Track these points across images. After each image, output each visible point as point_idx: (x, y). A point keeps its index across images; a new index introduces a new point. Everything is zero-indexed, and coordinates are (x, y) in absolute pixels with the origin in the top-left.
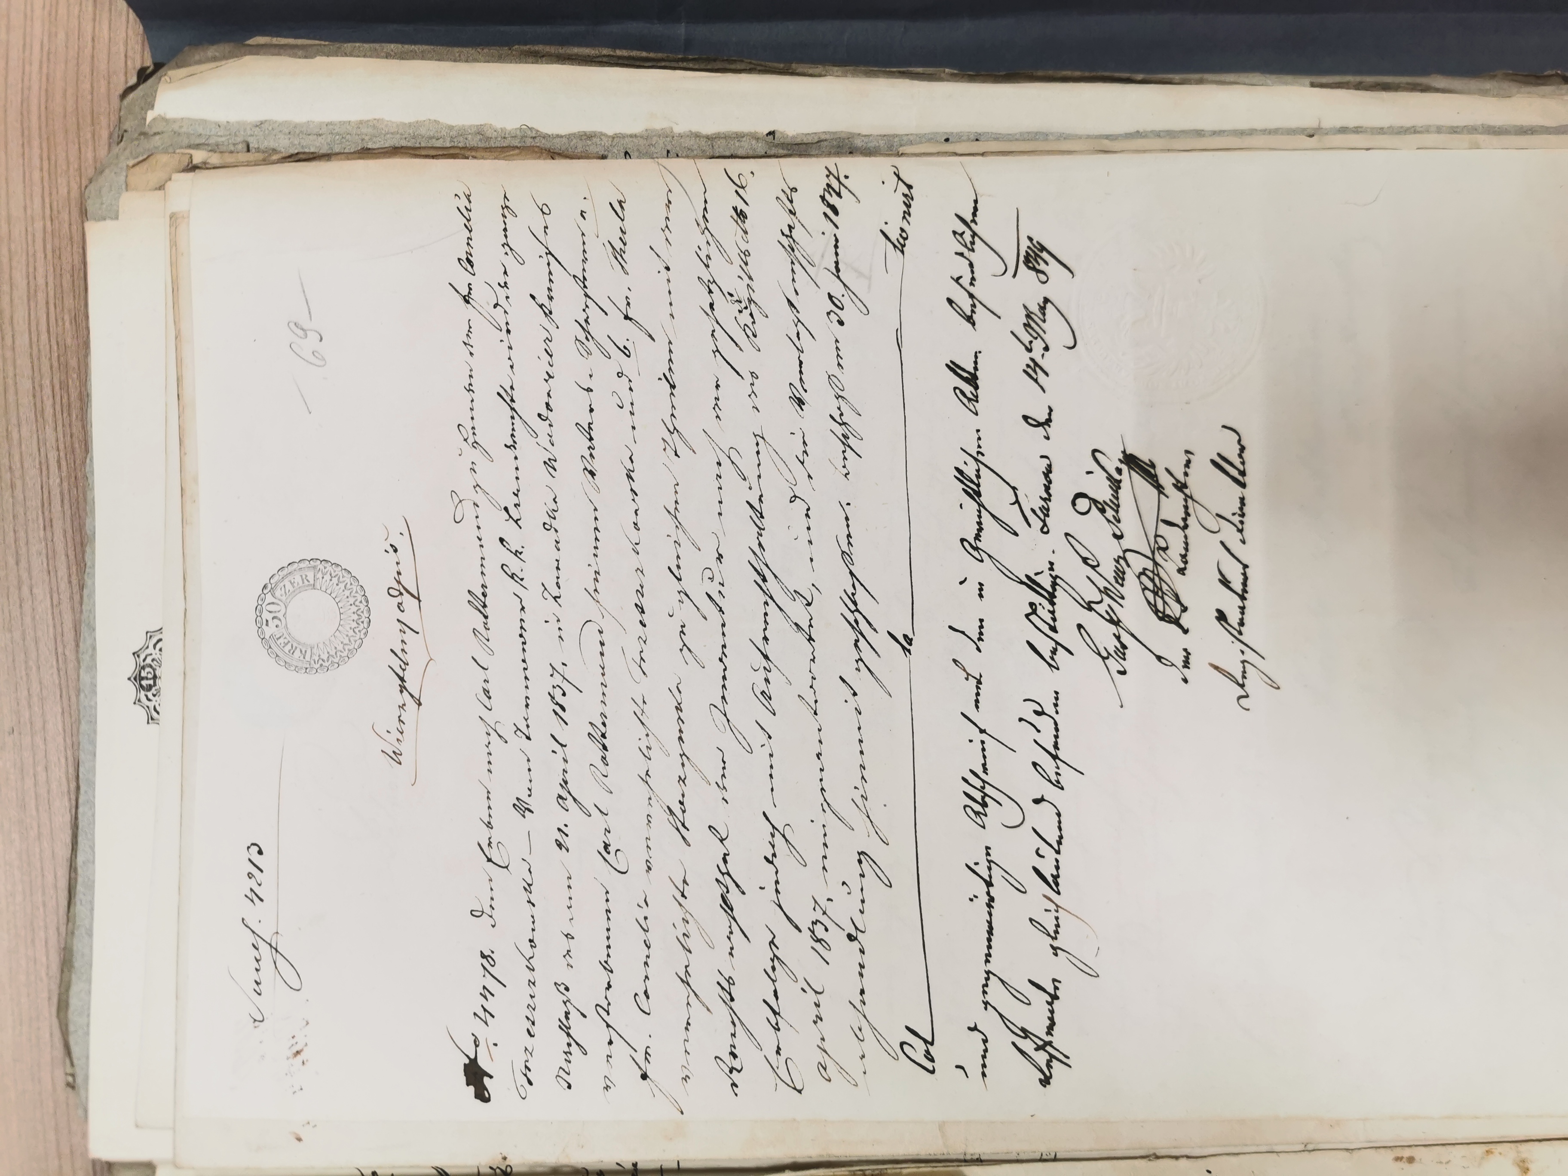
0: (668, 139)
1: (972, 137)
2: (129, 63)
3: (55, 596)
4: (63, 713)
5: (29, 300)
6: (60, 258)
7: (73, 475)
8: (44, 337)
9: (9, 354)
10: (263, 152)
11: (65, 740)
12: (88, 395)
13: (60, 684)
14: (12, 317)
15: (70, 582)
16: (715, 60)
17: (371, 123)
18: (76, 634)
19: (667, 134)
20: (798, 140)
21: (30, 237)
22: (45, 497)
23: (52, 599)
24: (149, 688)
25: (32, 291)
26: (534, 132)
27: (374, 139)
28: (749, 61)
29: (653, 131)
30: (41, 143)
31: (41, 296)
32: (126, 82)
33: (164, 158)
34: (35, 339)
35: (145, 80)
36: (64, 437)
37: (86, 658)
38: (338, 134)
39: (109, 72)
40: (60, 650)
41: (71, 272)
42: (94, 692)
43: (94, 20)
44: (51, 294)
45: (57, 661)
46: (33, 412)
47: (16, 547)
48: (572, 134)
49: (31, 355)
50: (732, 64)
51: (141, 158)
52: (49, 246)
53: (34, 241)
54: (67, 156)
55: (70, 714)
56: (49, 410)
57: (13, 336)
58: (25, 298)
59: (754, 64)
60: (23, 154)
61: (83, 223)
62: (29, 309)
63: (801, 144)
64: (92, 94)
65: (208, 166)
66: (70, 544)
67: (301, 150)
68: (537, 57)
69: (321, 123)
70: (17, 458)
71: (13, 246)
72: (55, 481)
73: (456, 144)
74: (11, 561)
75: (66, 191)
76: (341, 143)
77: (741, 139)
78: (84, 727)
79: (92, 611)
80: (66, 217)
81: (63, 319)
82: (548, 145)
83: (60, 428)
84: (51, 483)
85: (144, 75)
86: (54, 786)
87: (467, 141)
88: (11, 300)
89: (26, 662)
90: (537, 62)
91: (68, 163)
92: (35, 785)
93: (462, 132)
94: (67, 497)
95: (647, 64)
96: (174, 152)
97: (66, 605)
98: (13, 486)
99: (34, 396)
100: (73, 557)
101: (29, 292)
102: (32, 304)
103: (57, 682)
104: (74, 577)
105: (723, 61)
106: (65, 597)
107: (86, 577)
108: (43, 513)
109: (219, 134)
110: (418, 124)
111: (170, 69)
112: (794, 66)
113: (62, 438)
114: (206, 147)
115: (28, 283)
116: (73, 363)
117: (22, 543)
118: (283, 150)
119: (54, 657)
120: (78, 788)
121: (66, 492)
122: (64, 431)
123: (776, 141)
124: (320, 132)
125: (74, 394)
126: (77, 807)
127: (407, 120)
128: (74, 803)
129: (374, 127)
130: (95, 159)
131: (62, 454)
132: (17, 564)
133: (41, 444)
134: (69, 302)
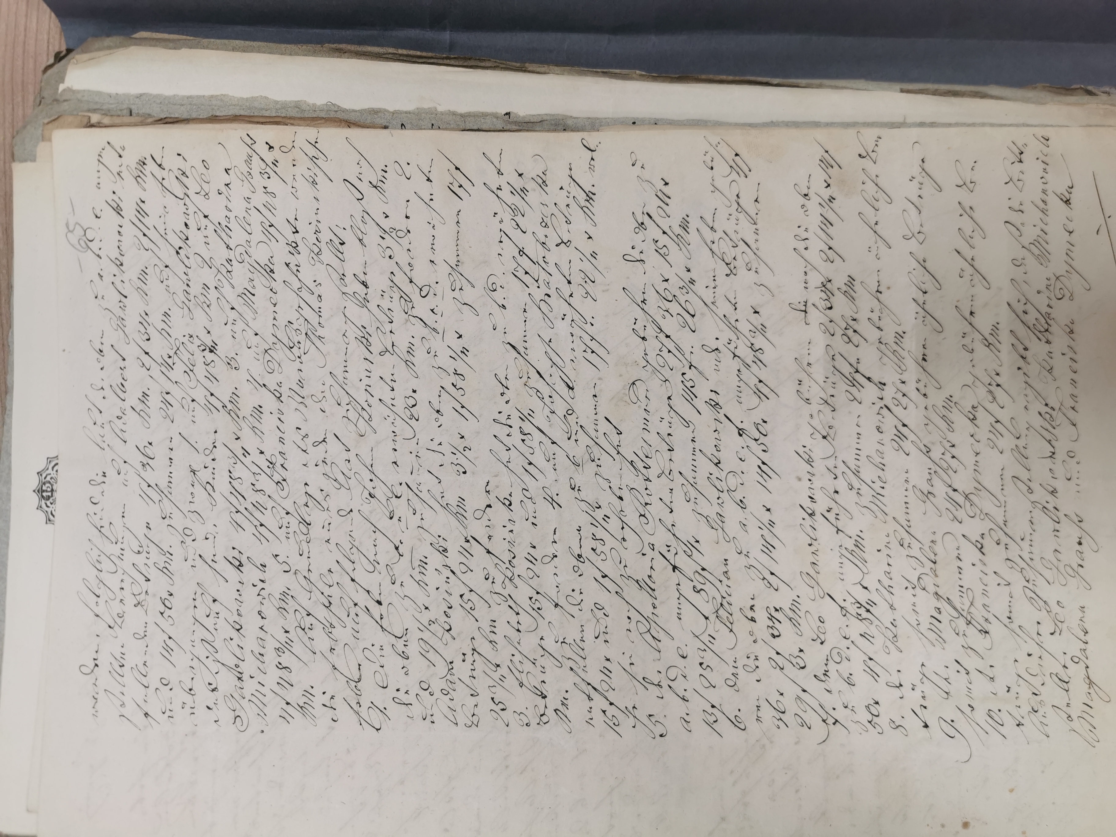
0: (433, 116)
1: (652, 121)
2: (50, 47)
10: (142, 117)
12: (12, 286)
16: (470, 59)
17: (219, 98)
19: (432, 112)
20: (527, 120)
24: (48, 498)
26: (336, 107)
27: (221, 109)
28: (495, 60)
29: (423, 109)
32: (47, 61)
33: (70, 119)
35: (59, 61)
37: (3, 475)
38: (196, 105)
39: (36, 53)
42: (9, 500)
43: (26, 16)
48: (363, 110)
50: (483, 62)
51: (53, 118)
59: (498, 63)
61: (11, 163)
63: (529, 122)
64: (23, 68)
65: (101, 125)
67: (169, 116)
68: (341, 53)
69: (183, 97)
73: (279, 115)
76: (197, 111)
77: (485, 118)
79: (9, 442)
82: (346, 117)
85: (59, 58)
87: (288, 113)
90: (340, 57)
91: (4, 118)
93: (285, 105)
95: (420, 61)
96: (77, 115)
105: (476, 60)
107: (6, 417)
109: (111, 102)
110: (253, 99)
111: (78, 53)
112: (527, 65)
114: (101, 111)
118: (155, 115)
123: (511, 120)
124: (183, 103)
127: (245, 97)
129: (222, 100)
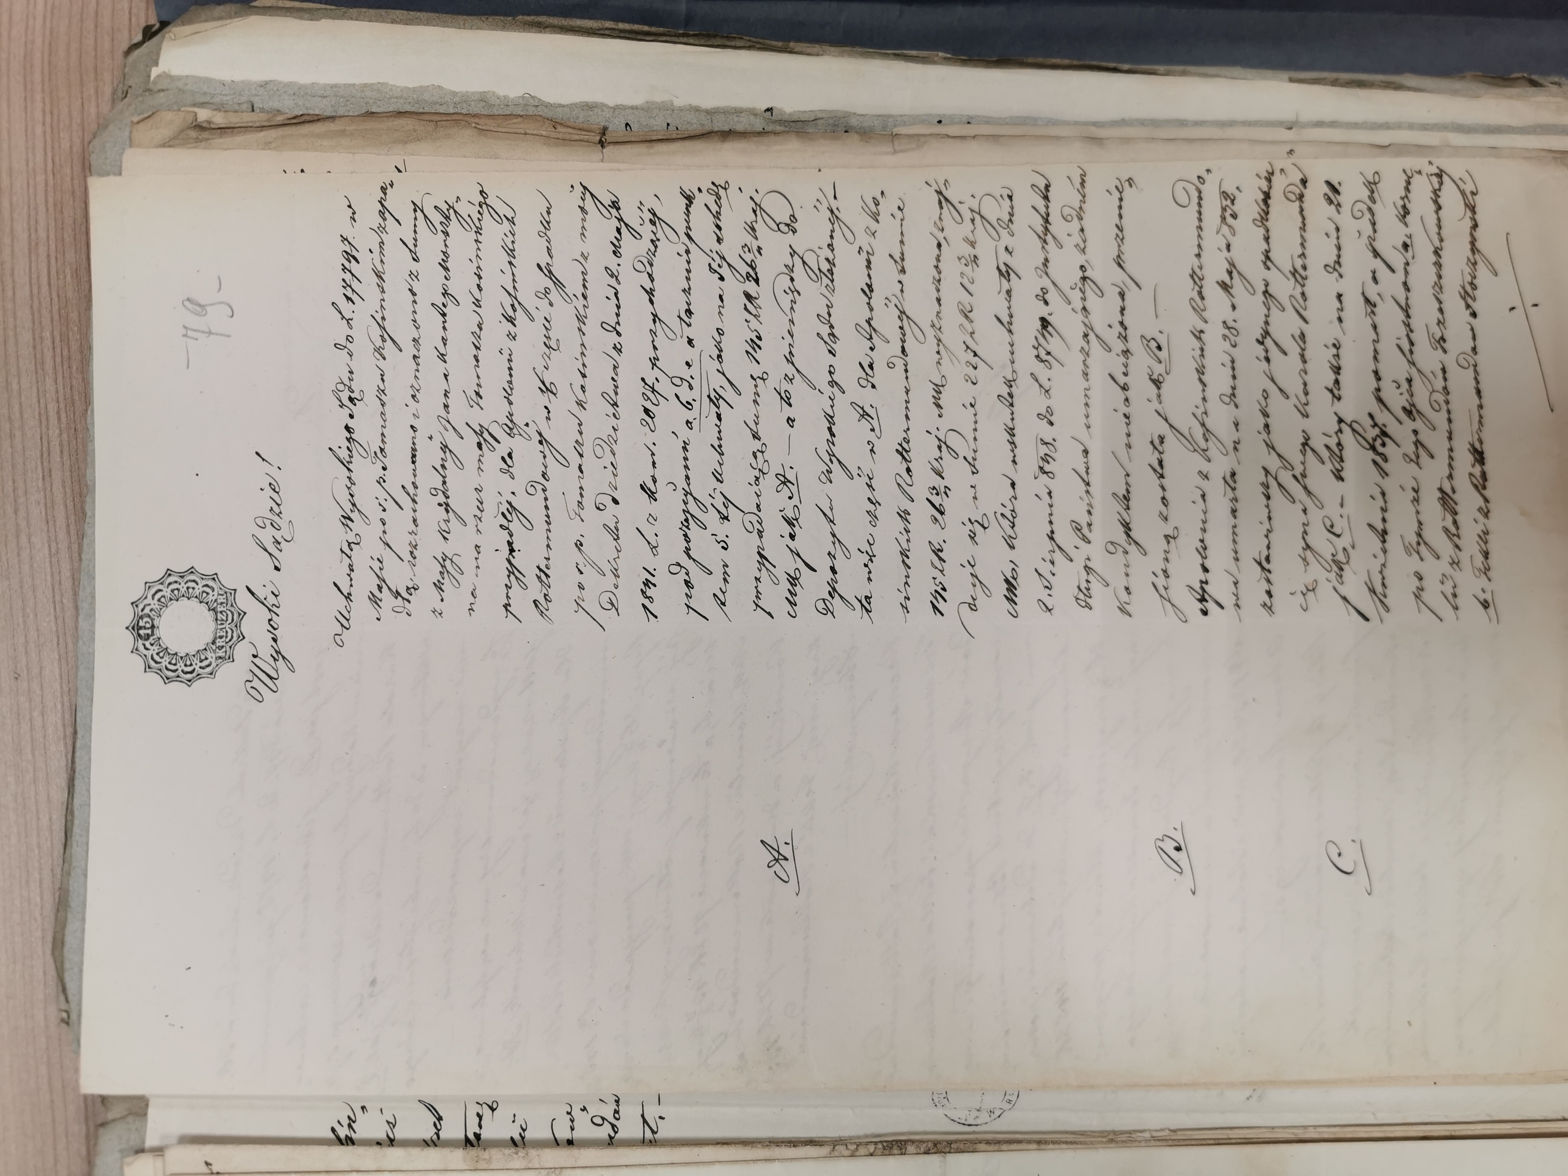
0: (668, 112)
1: (965, 120)
2: (133, 20)
3: (53, 545)
4: (60, 660)
5: (30, 253)
6: (62, 212)
7: (73, 426)
8: (45, 289)
9: (9, 306)
10: (268, 112)
11: (61, 687)
12: (90, 348)
13: (57, 631)
14: (13, 270)
15: (68, 532)
16: (715, 36)
17: (375, 87)
18: (74, 583)
19: (667, 107)
20: (795, 118)
21: (31, 190)
22: (44, 449)
23: (50, 549)
24: (148, 637)
25: (33, 244)
26: (537, 101)
27: (379, 103)
28: (748, 38)
29: (653, 103)
30: (44, 99)
31: (42, 250)
32: (131, 39)
33: (169, 116)
34: (35, 291)
35: (150, 38)
36: (64, 389)
37: (84, 606)
38: (343, 97)
39: (113, 29)
40: (58, 598)
41: (73, 226)
42: (93, 640)
44: (53, 247)
45: (55, 609)
46: (33, 362)
47: (14, 496)
48: (574, 104)
49: (32, 307)
50: (732, 40)
51: (146, 115)
52: (51, 200)
53: (35, 195)
54: (70, 112)
55: (67, 660)
56: (49, 363)
57: (14, 288)
58: (26, 250)
59: (753, 41)
60: (26, 107)
61: (85, 177)
62: (31, 262)
63: (798, 121)
64: (96, 50)
65: (212, 126)
66: (68, 495)
67: (305, 112)
68: (541, 27)
69: (325, 86)
70: (16, 408)
71: (15, 199)
72: (54, 432)
73: (459, 111)
74: (10, 510)
75: (68, 145)
76: (345, 106)
77: (740, 115)
78: (82, 673)
79: (92, 560)
80: (68, 172)
81: (64, 272)
82: (550, 114)
83: (60, 380)
84: (50, 435)
85: (149, 33)
86: (50, 730)
87: (470, 108)
88: (13, 251)
89: (24, 609)
90: (540, 32)
91: (71, 117)
92: (31, 729)
93: (465, 98)
94: (66, 448)
95: (648, 38)
96: (179, 110)
97: (64, 555)
98: (12, 436)
99: (34, 347)
100: (72, 507)
101: (30, 244)
102: (34, 258)
103: (54, 629)
104: (72, 527)
105: (723, 37)
106: (63, 546)
107: (86, 526)
108: (42, 463)
109: (224, 93)
110: (423, 89)
111: (175, 26)
112: (792, 44)
113: (62, 390)
114: (211, 105)
115: (30, 236)
116: (74, 315)
117: (21, 492)
118: (287, 111)
119: (52, 605)
120: (75, 732)
121: (65, 443)
122: (64, 383)
123: (773, 118)
124: (325, 94)
125: (74, 346)
126: (74, 752)
127: (411, 85)
128: (70, 748)
129: (379, 90)
130: (98, 116)
131: (62, 406)
132: (16, 512)
133: (41, 395)
134: (70, 256)
